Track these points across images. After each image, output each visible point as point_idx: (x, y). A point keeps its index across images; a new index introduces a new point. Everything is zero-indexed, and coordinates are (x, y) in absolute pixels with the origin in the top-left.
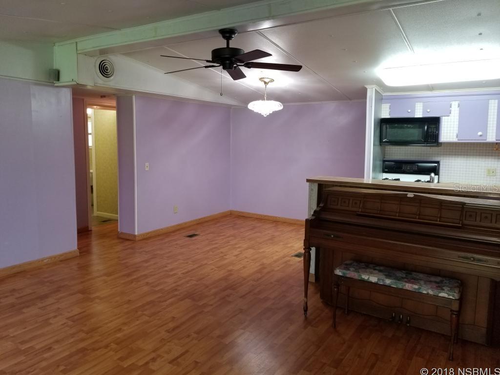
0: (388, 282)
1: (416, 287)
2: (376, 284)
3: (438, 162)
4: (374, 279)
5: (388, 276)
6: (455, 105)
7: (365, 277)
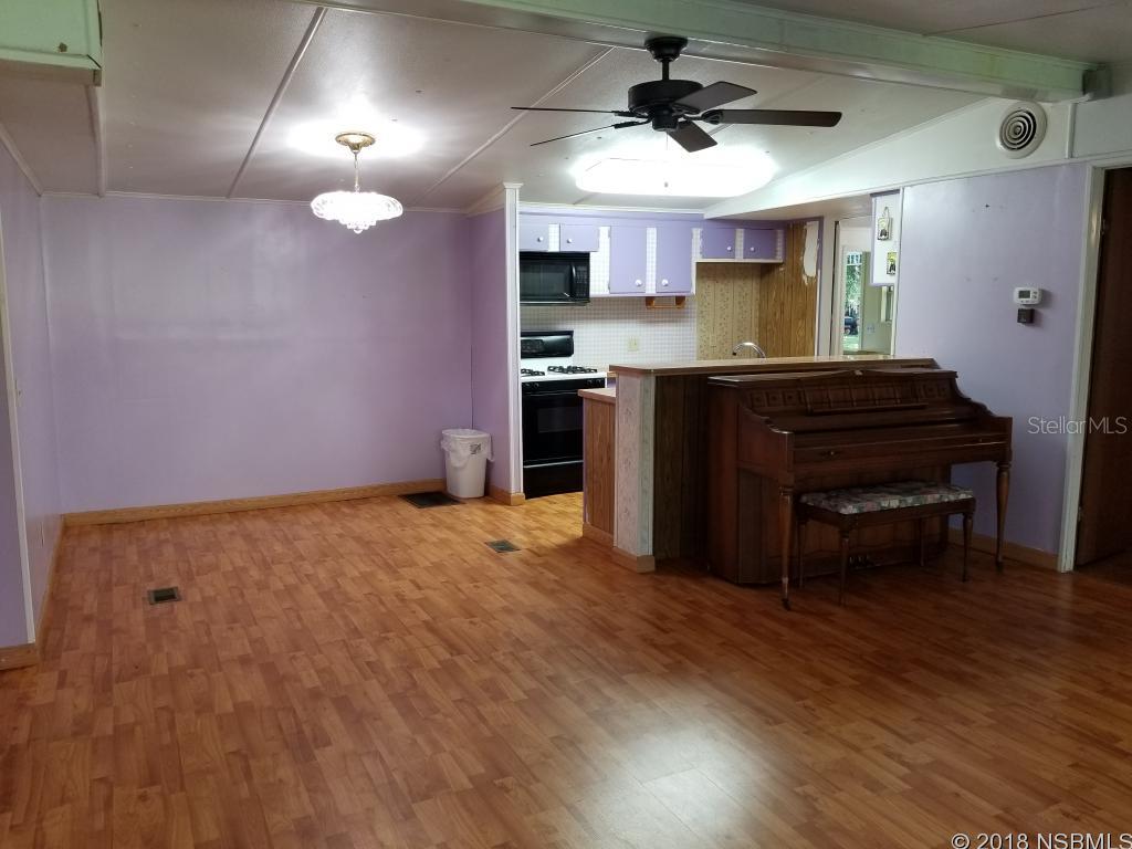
0: (910, 500)
1: (937, 496)
2: (899, 508)
3: (570, 333)
4: (894, 503)
5: (910, 492)
6: (604, 231)
7: (885, 504)
